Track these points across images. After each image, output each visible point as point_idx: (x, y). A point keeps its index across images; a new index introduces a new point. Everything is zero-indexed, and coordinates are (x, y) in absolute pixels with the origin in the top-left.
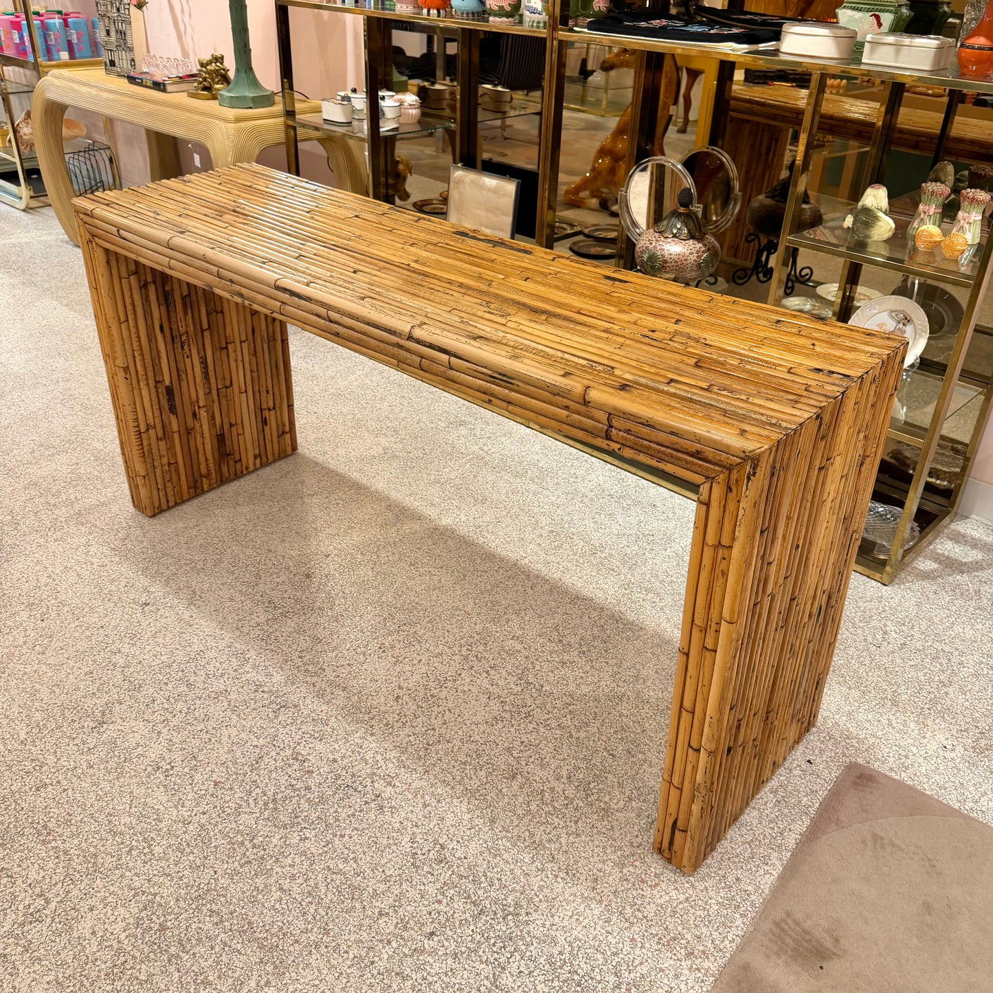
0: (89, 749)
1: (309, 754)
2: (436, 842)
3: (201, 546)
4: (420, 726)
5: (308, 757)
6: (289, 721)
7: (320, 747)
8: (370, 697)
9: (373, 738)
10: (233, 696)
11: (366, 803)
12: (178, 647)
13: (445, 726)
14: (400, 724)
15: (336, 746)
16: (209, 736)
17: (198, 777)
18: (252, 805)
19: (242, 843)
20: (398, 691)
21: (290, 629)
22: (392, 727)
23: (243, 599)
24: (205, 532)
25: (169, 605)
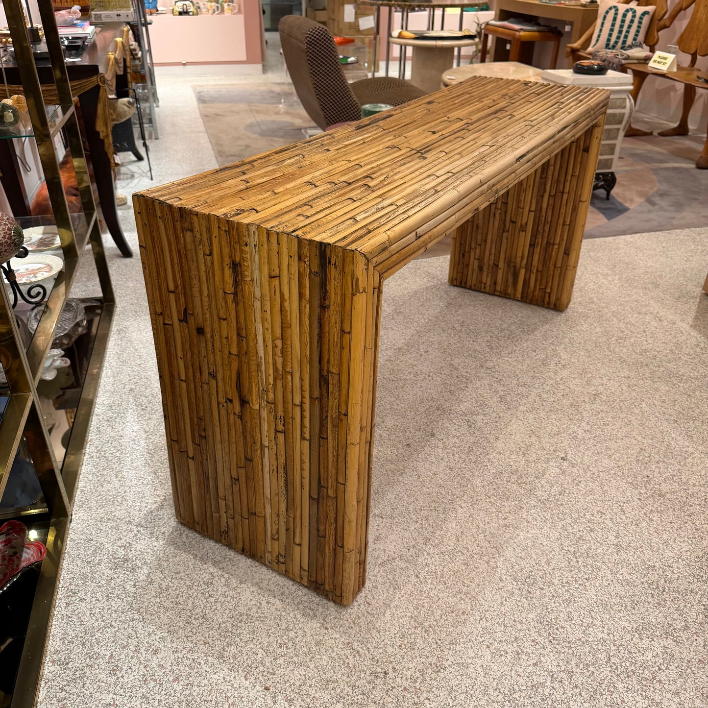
25: (545, 452)
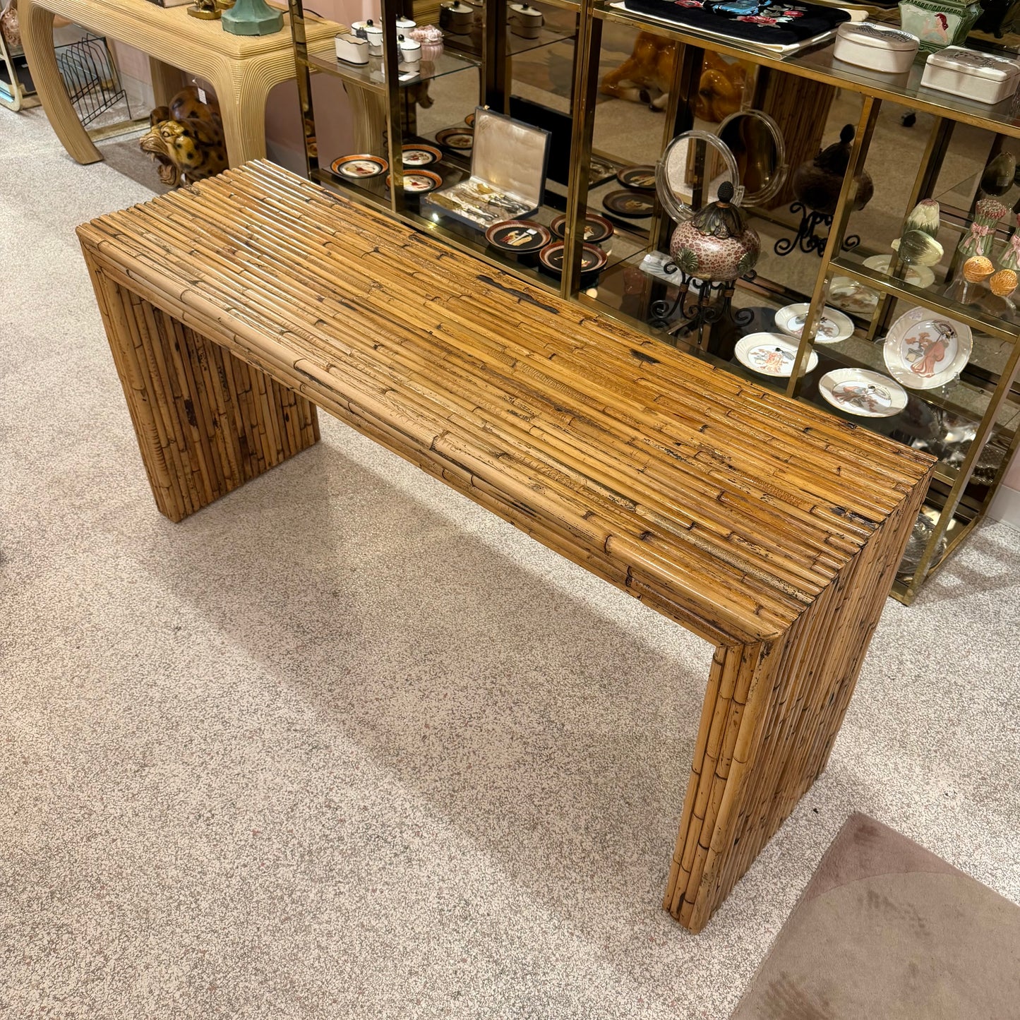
0: (134, 795)
1: (341, 801)
2: (461, 897)
3: (229, 557)
4: (446, 770)
5: (340, 805)
6: (322, 764)
7: (351, 793)
8: (398, 737)
9: (402, 783)
10: (267, 735)
11: (396, 855)
12: (212, 678)
13: (470, 770)
14: (427, 768)
15: (367, 792)
16: (246, 780)
17: (238, 827)
18: (289, 857)
19: (282, 898)
20: (425, 730)
21: (319, 658)
22: (419, 771)
23: (273, 622)
24: (231, 541)
25: (200, 629)
